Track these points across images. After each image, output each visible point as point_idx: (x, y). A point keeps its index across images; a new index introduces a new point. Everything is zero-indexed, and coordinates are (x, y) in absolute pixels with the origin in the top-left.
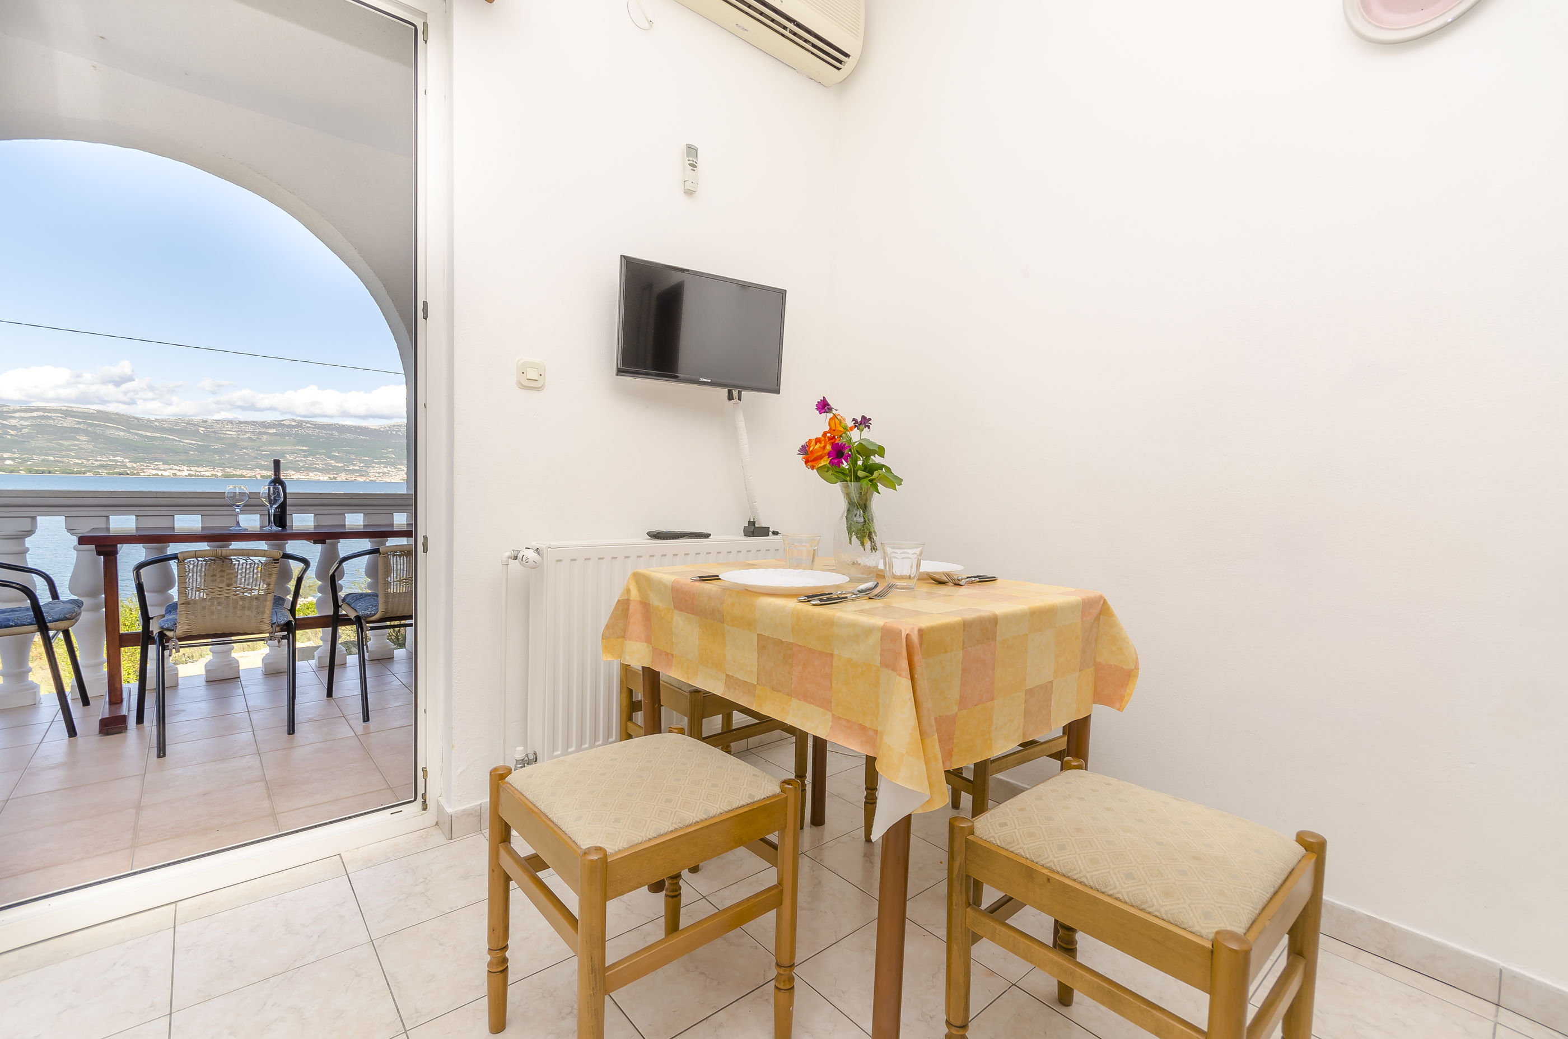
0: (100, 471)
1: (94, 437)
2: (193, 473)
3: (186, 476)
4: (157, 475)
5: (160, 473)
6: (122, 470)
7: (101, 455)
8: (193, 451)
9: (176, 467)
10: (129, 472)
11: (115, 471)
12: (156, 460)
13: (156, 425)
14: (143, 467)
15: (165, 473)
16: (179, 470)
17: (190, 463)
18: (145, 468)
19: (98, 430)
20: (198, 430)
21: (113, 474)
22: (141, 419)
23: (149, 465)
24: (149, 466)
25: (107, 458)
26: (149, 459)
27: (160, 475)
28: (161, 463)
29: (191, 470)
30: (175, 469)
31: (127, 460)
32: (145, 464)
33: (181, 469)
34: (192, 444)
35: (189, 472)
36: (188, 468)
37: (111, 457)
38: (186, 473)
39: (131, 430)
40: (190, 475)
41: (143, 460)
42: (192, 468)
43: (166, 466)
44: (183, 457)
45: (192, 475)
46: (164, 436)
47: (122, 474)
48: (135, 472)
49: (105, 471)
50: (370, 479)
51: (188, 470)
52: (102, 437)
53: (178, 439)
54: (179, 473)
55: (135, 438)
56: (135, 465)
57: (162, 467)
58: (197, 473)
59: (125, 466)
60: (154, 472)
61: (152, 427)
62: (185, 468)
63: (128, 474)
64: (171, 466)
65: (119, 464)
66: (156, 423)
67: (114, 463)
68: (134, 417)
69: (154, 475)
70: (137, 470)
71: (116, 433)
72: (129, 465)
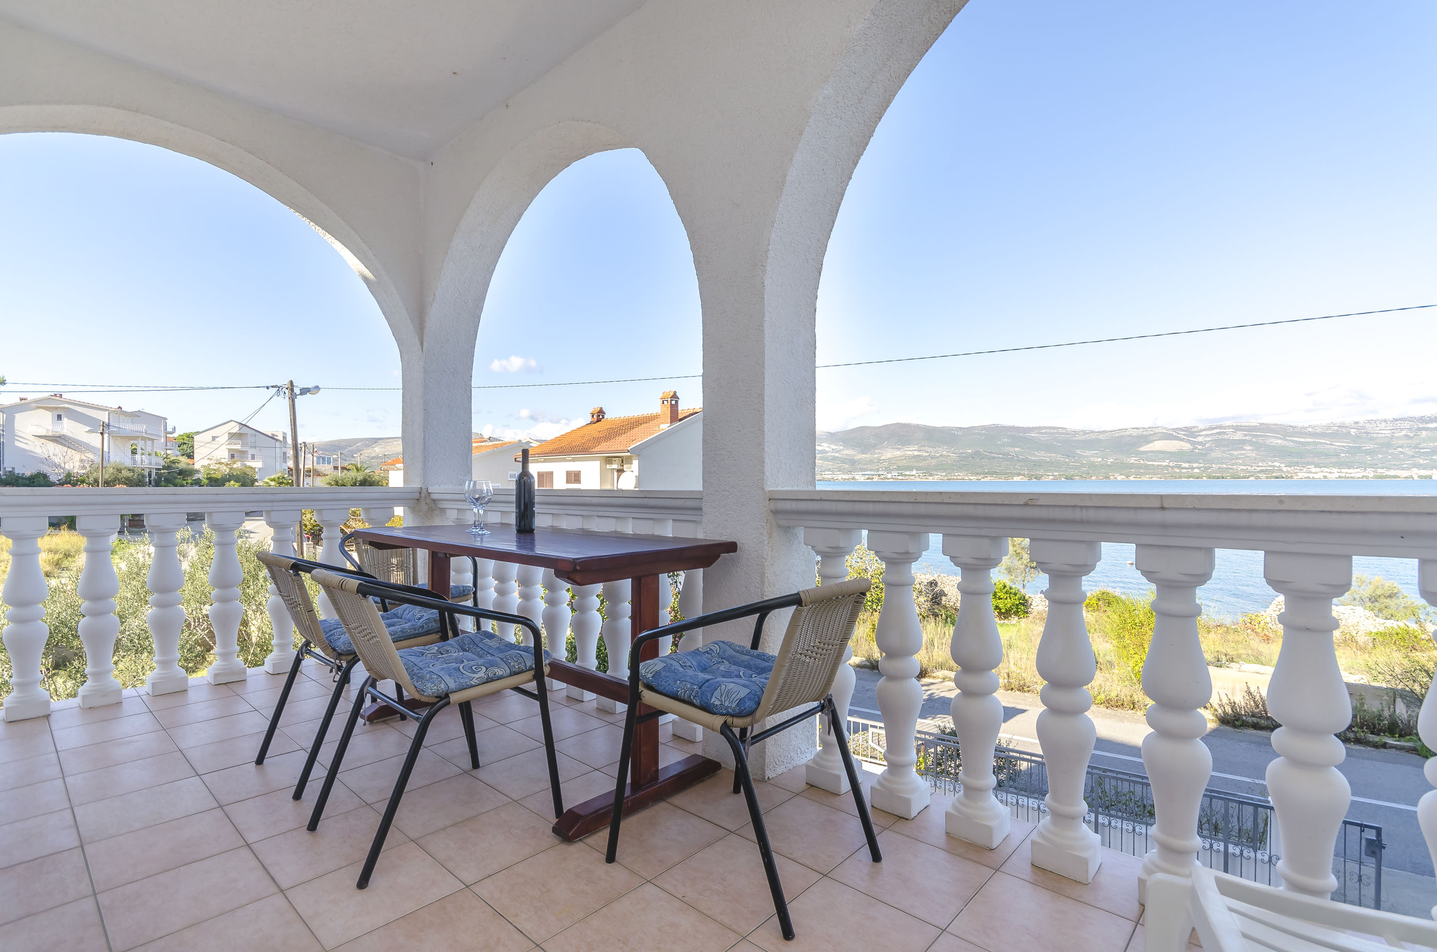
0: (1260, 475)
1: (1257, 446)
2: (1343, 475)
3: (1336, 478)
4: (1309, 477)
5: (1311, 475)
6: (1278, 474)
7: (1263, 461)
8: (1344, 453)
9: (1326, 470)
10: (1284, 476)
11: (1273, 475)
12: (1309, 464)
13: (1309, 431)
14: (1296, 471)
15: (1316, 476)
16: (1330, 473)
17: (1340, 465)
18: (1298, 471)
19: (1260, 440)
20: (1349, 432)
21: (1271, 478)
22: (1296, 427)
23: (1302, 468)
24: (1302, 470)
25: (1267, 463)
26: (1302, 463)
27: (1311, 477)
28: (1313, 466)
29: (1341, 472)
30: (1326, 472)
31: (1283, 465)
32: (1299, 468)
33: (1332, 471)
34: (1343, 446)
35: (1340, 474)
36: (1339, 471)
37: (1270, 463)
38: (1337, 475)
39: (1287, 438)
40: (1340, 477)
41: (1297, 464)
42: (1343, 470)
43: (1318, 470)
44: (1334, 460)
45: (1343, 477)
46: (1316, 441)
47: (1278, 478)
48: (1289, 475)
49: (1265, 476)
51: (1338, 472)
52: (1263, 446)
53: (1329, 443)
54: (1328, 475)
55: (1290, 445)
56: (1289, 469)
57: (1314, 470)
58: (1347, 475)
59: (1281, 470)
60: (1307, 475)
61: (1305, 433)
62: (1335, 470)
63: (1283, 478)
64: (1323, 468)
65: (1276, 468)
66: (1309, 429)
67: (1272, 468)
68: (1290, 426)
69: (1306, 478)
70: (1291, 473)
71: (1275, 442)
72: (1285, 469)
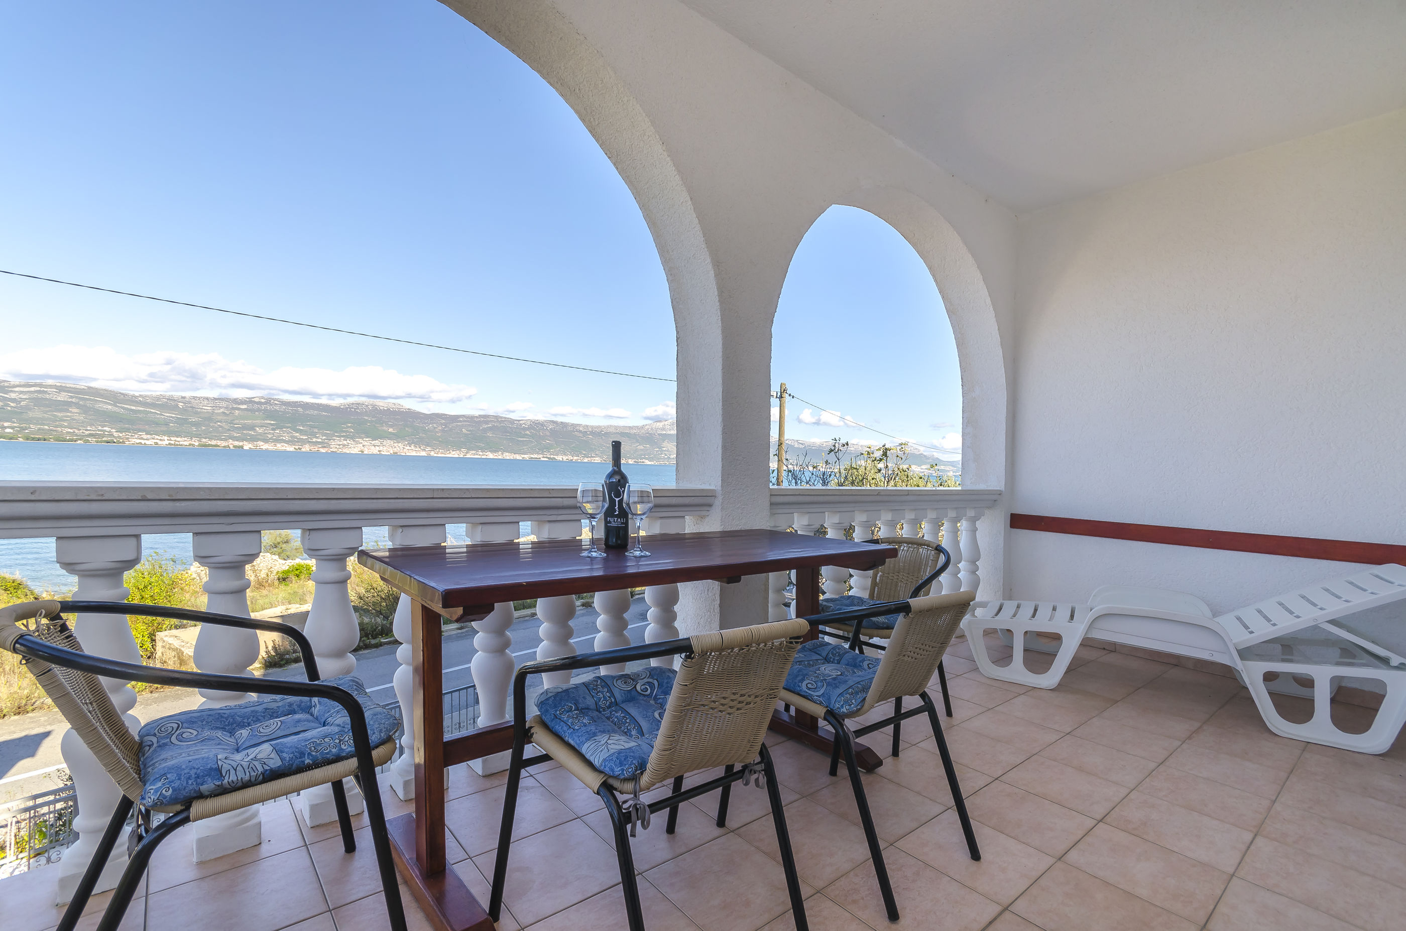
0: (90, 439)
1: (85, 410)
2: (173, 442)
3: (166, 445)
4: (141, 443)
5: (143, 442)
6: (109, 438)
7: (91, 425)
8: (173, 423)
9: (157, 437)
11: (103, 439)
12: (140, 431)
13: (140, 400)
14: (128, 436)
15: (148, 442)
16: (161, 440)
17: (170, 433)
18: (130, 437)
19: (88, 404)
20: (177, 405)
21: (101, 442)
22: (126, 395)
23: (134, 435)
24: (133, 436)
25: (96, 428)
26: (134, 430)
27: (143, 443)
28: (144, 433)
29: (171, 440)
30: (157, 439)
31: (114, 430)
32: (130, 434)
34: (172, 417)
35: (169, 442)
36: (169, 438)
37: (100, 427)
38: (167, 442)
39: (118, 404)
40: (170, 444)
41: (128, 430)
42: (172, 438)
43: (149, 436)
44: (164, 428)
45: (172, 445)
46: (147, 410)
47: (109, 443)
48: (121, 441)
49: (95, 440)
50: (331, 450)
51: (168, 440)
52: (92, 410)
53: (159, 413)
54: (160, 442)
55: (121, 411)
56: (121, 435)
57: (145, 437)
58: (177, 443)
59: (112, 435)
60: (138, 441)
61: (136, 402)
62: (166, 438)
63: (115, 442)
64: (153, 436)
65: (106, 433)
66: (140, 398)
67: (102, 433)
68: (120, 393)
69: (138, 444)
70: (123, 439)
71: (105, 407)
72: (116, 434)
